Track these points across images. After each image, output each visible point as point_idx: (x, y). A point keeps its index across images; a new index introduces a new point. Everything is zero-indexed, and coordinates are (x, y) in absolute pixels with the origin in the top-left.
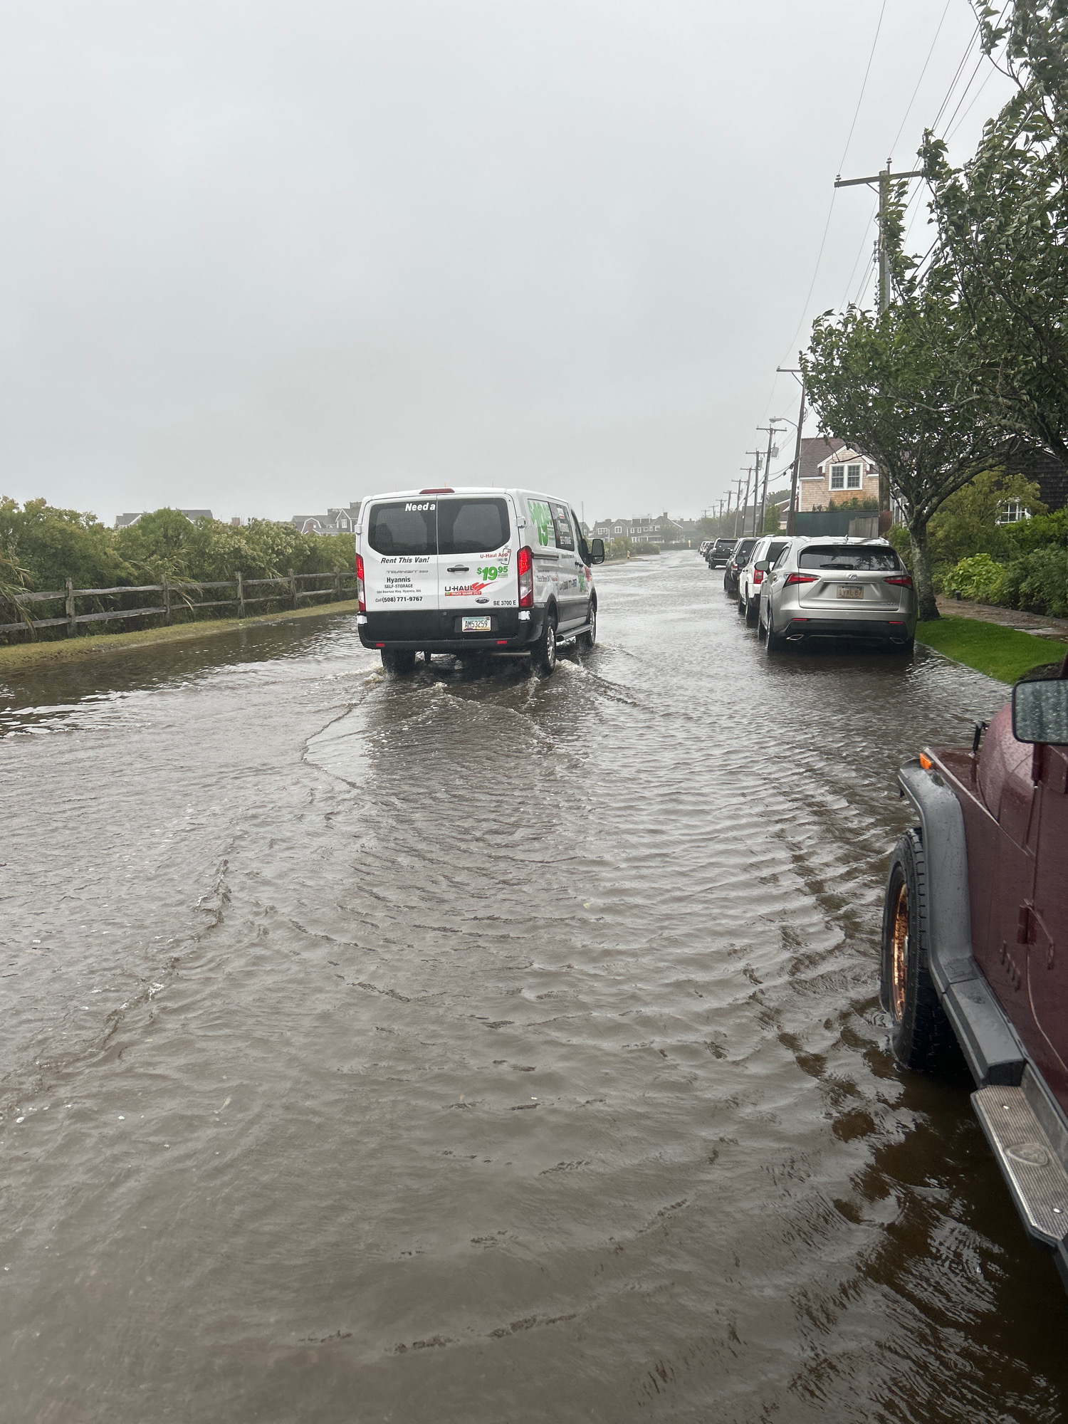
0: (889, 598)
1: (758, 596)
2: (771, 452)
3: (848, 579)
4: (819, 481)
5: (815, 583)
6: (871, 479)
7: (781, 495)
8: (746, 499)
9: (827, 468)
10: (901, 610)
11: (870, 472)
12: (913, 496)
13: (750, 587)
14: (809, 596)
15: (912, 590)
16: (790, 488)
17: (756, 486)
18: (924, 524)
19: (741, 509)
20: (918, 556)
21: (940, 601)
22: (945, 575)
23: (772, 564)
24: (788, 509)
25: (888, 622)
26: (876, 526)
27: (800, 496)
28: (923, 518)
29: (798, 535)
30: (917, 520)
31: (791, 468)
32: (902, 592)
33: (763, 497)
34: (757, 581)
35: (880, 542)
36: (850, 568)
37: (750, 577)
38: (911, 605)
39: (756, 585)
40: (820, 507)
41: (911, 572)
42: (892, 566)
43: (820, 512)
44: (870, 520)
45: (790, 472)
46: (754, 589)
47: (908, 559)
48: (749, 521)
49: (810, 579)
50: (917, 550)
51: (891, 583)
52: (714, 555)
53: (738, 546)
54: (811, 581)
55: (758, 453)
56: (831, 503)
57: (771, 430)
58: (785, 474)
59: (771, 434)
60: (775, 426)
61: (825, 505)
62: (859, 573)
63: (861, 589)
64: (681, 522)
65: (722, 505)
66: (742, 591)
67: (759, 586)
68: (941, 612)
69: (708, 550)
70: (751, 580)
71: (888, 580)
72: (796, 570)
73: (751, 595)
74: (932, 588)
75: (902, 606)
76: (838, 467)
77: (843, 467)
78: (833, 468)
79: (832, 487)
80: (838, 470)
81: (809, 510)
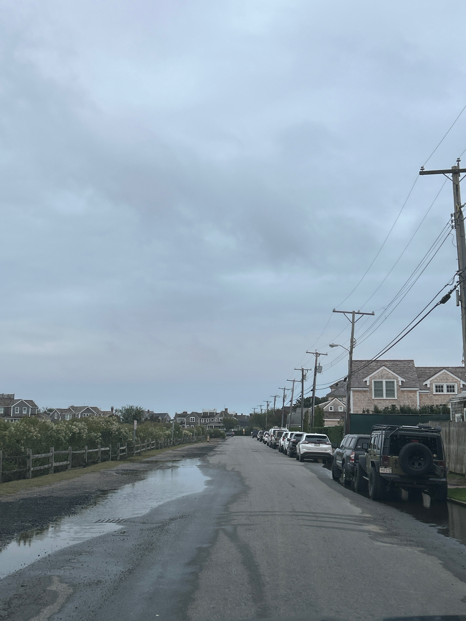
2: (318, 369)
4: (366, 391)
9: (371, 382)
11: (402, 387)
27: (352, 402)
43: (368, 414)
55: (302, 370)
57: (317, 353)
59: (317, 357)
61: (371, 409)
76: (378, 382)
77: (382, 382)
78: (375, 382)
79: (375, 396)
80: (378, 384)
81: (359, 413)
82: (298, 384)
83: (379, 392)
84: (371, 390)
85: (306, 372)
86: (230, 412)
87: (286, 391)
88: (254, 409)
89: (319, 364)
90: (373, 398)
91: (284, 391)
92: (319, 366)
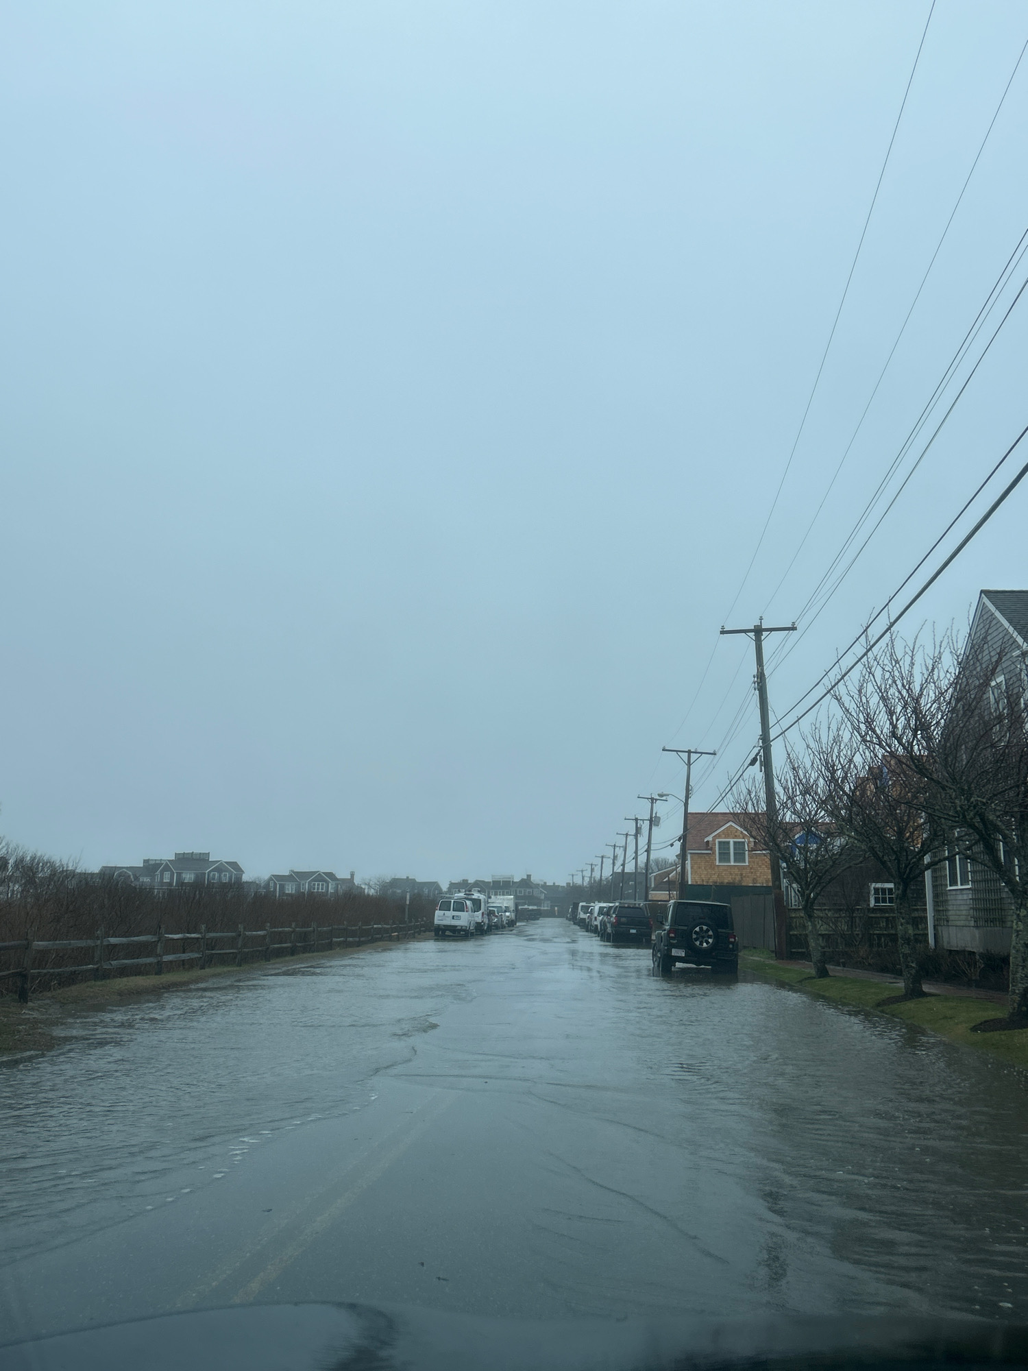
2: (654, 821)
4: (706, 855)
6: (757, 856)
8: (623, 864)
9: (714, 843)
11: (755, 849)
17: (636, 853)
19: (617, 875)
20: (810, 928)
27: (689, 868)
50: (809, 924)
56: (720, 877)
57: (652, 799)
58: (672, 845)
59: (652, 803)
61: (714, 878)
68: (830, 971)
76: (724, 842)
77: (729, 843)
78: (720, 842)
79: (720, 861)
80: (725, 845)
81: (698, 883)
82: (631, 839)
83: (724, 856)
84: (714, 853)
85: (642, 823)
86: (535, 879)
87: (617, 849)
88: (573, 875)
89: (656, 814)
90: (717, 864)
91: (614, 849)
92: (656, 816)
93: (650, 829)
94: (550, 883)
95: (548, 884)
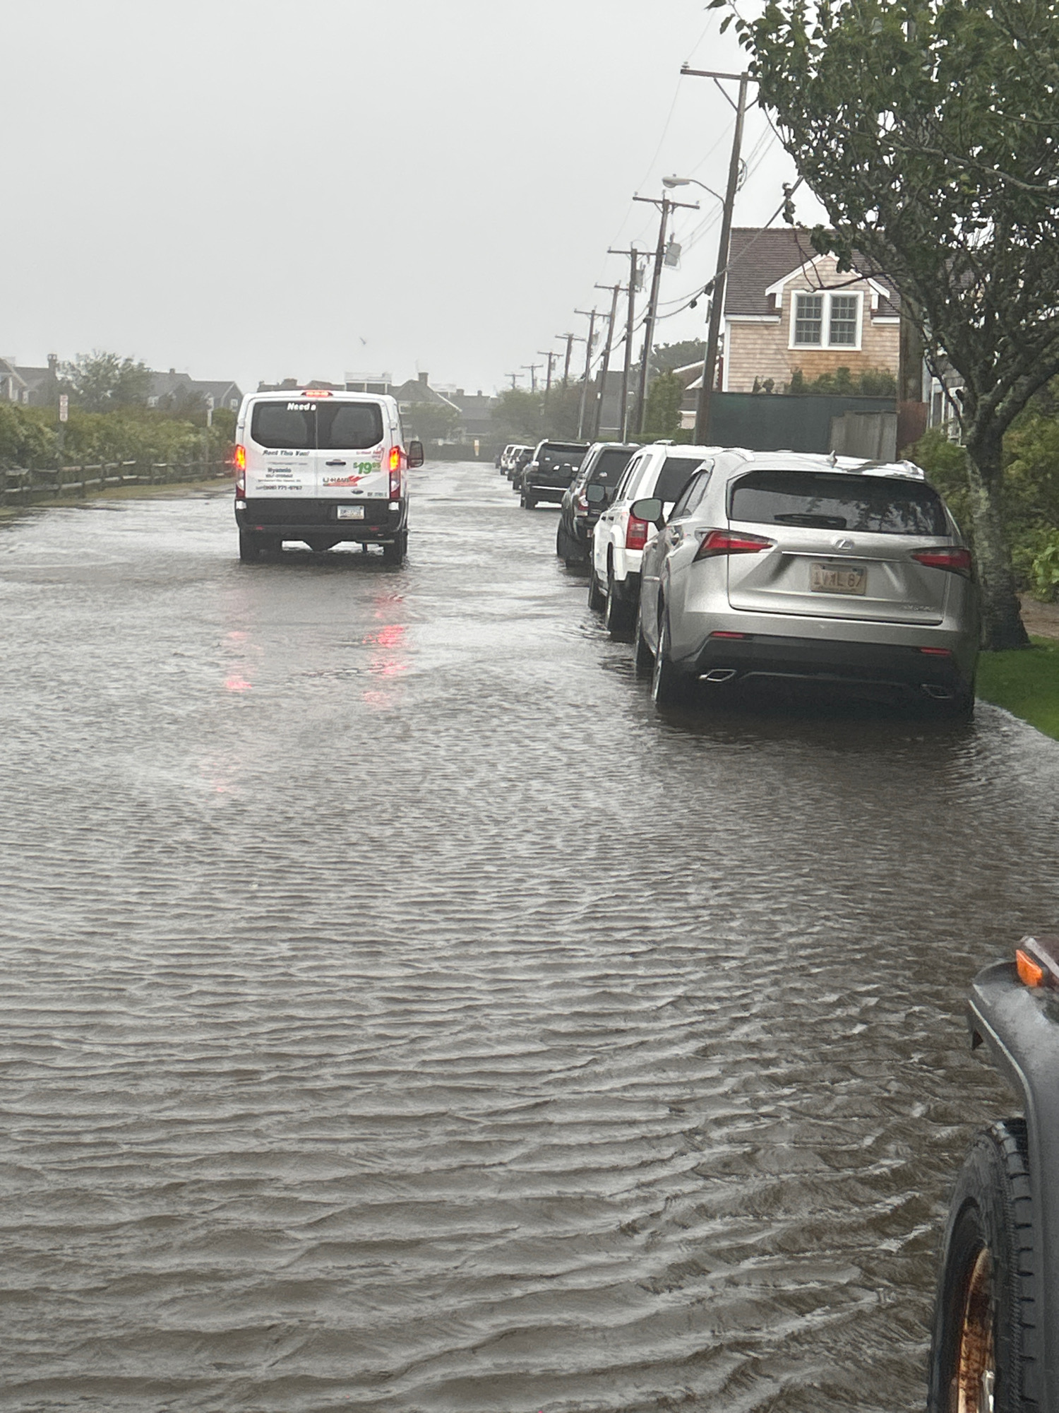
0: (921, 596)
1: (635, 579)
2: (665, 253)
3: (833, 550)
4: (768, 326)
5: (763, 554)
6: (881, 328)
7: (684, 352)
8: (606, 354)
9: (787, 298)
10: (947, 624)
11: (880, 313)
12: (975, 372)
13: (618, 555)
14: (748, 584)
15: (972, 579)
16: (705, 338)
17: (629, 327)
18: (997, 436)
19: (593, 376)
20: (984, 506)
21: (1029, 605)
22: (1038, 548)
23: (668, 507)
24: (699, 382)
25: (917, 649)
26: (891, 434)
27: (726, 357)
28: (995, 424)
29: (727, 444)
30: (982, 427)
31: (708, 289)
32: (950, 583)
33: (645, 352)
34: (634, 541)
35: (903, 469)
36: (840, 524)
37: (618, 533)
38: (969, 611)
39: (630, 552)
40: (769, 384)
41: (969, 537)
42: (930, 524)
43: (768, 394)
44: (877, 420)
45: (705, 301)
46: (627, 561)
47: (963, 511)
48: (611, 406)
49: (753, 544)
50: (983, 493)
51: (928, 563)
52: (535, 478)
53: (589, 460)
54: (755, 549)
55: (634, 254)
56: (797, 377)
57: (665, 203)
58: (693, 304)
59: (665, 212)
60: (673, 195)
61: (781, 379)
62: (861, 538)
63: (862, 573)
64: (459, 396)
65: (551, 366)
66: (600, 564)
67: (637, 554)
68: (1031, 632)
69: (520, 466)
70: (620, 541)
71: (919, 554)
72: (722, 523)
73: (620, 575)
74: (1010, 578)
75: (951, 613)
76: (809, 298)
77: (820, 299)
78: (800, 299)
79: (797, 342)
80: (809, 306)
81: (745, 390)
82: (623, 298)
83: (808, 332)
84: (785, 323)
85: (645, 262)
89: (671, 238)
90: (791, 347)
91: (592, 320)
92: (671, 244)
93: (657, 272)
94: (470, 392)
95: (466, 394)
